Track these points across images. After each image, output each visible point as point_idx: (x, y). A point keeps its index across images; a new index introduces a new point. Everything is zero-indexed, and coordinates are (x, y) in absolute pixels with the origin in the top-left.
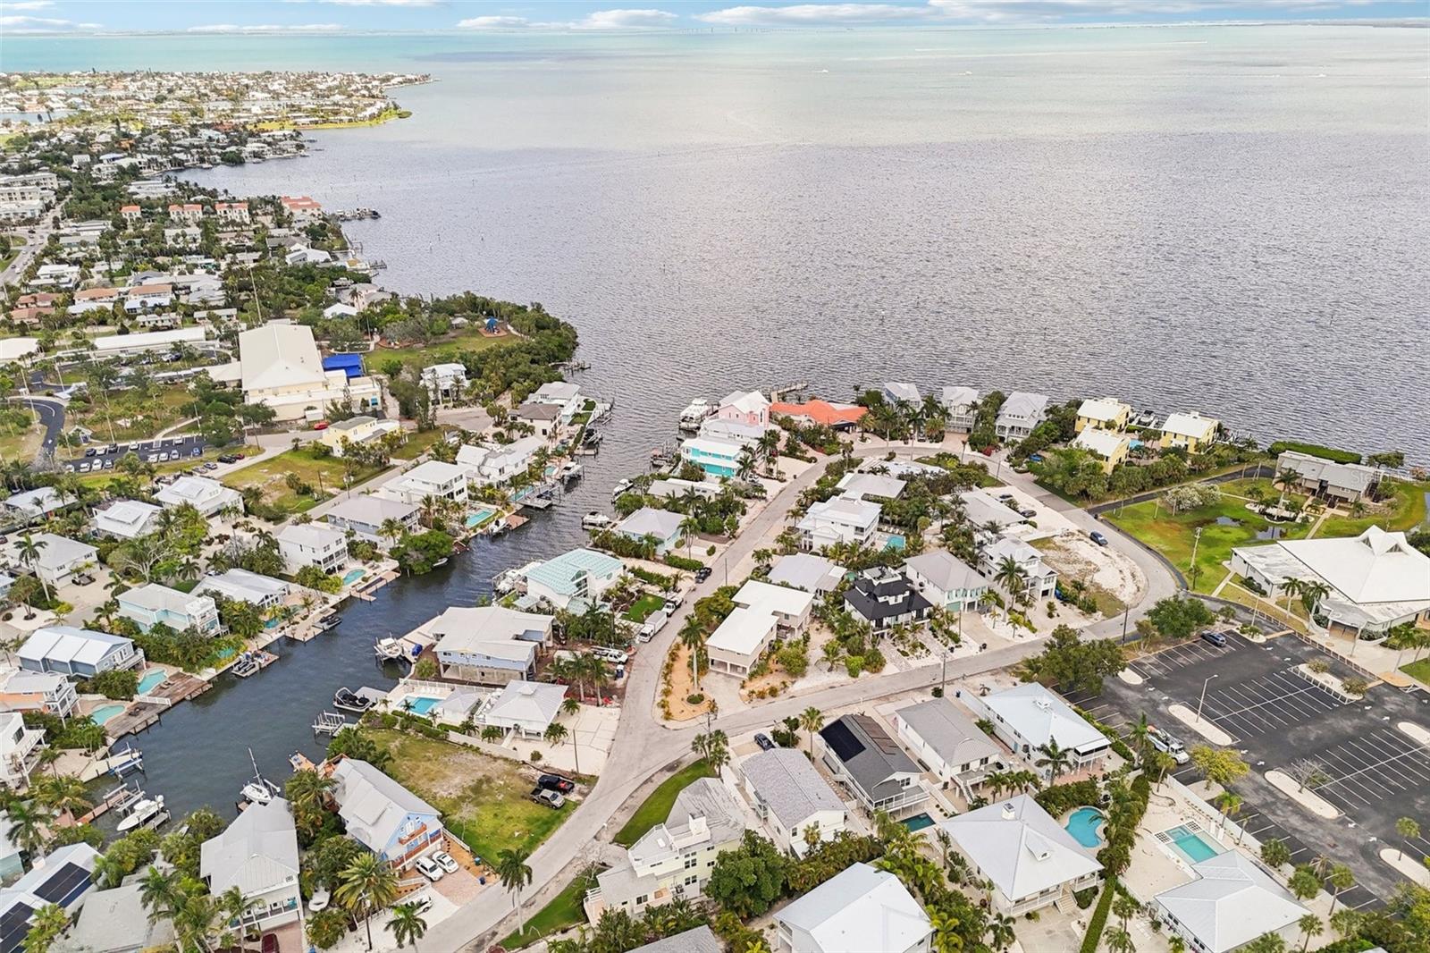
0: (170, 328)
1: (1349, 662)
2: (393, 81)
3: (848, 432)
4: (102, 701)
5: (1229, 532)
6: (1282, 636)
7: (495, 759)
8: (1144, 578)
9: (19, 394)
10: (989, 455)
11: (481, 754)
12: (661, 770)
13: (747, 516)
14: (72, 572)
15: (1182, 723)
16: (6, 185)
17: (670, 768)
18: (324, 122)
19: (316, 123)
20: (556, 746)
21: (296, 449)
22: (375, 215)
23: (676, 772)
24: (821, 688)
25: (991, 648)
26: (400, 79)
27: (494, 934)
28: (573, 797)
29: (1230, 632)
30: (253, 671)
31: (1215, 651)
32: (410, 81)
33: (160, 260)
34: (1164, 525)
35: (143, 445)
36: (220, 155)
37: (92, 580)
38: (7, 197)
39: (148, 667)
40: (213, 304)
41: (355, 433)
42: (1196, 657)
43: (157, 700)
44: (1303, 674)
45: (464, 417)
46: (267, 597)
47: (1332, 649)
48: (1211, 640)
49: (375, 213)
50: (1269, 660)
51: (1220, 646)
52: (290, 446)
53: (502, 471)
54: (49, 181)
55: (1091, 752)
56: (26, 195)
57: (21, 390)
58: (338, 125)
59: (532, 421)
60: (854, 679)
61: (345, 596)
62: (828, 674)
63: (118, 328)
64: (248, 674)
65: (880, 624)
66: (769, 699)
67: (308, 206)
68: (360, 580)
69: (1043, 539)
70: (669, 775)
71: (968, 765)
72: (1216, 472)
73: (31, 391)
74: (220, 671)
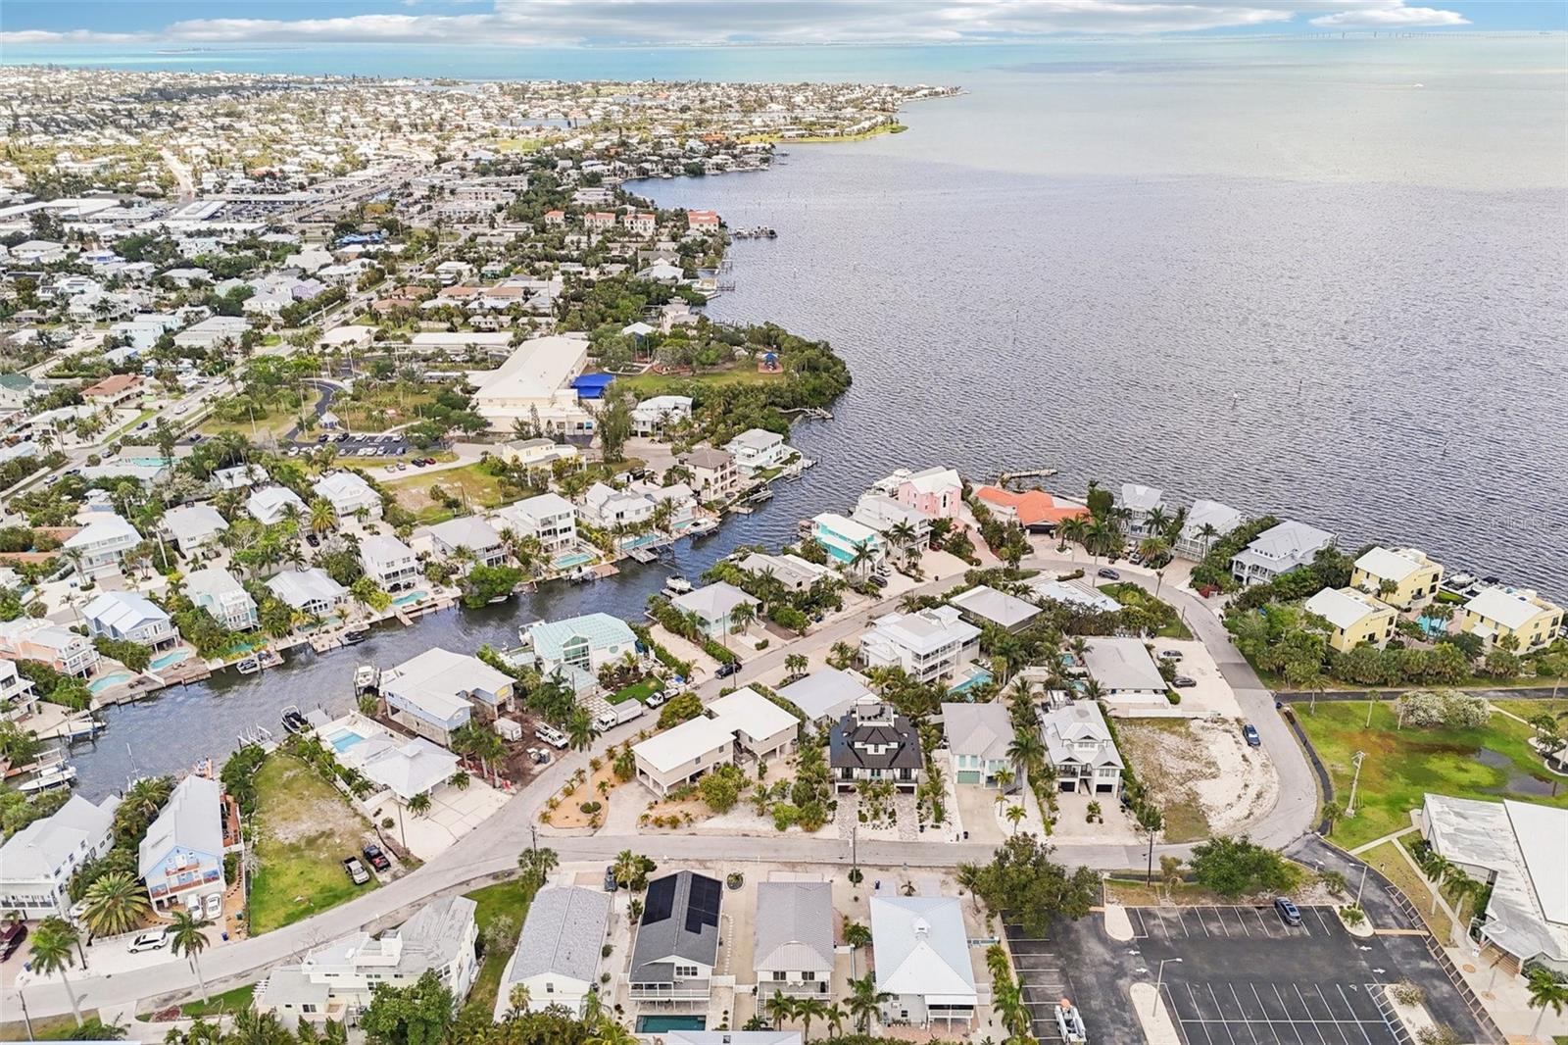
0: (492, 330)
1: (1477, 1003)
2: (918, 94)
3: (1051, 535)
4: (118, 669)
5: (1466, 771)
6: (1401, 936)
7: (357, 814)
8: (1272, 802)
9: (321, 376)
10: (1207, 597)
11: (349, 806)
12: (487, 876)
13: (841, 613)
14: (202, 545)
15: (1133, 1010)
16: (482, 185)
17: (495, 876)
18: (811, 135)
19: (803, 136)
20: (418, 818)
21: (484, 461)
22: (772, 235)
23: (500, 882)
24: (732, 832)
25: (973, 840)
26: (926, 92)
27: (189, 994)
28: (382, 877)
29: (1328, 910)
30: (254, 670)
31: (1277, 929)
32: (937, 94)
33: (539, 265)
34: (1374, 738)
35: (370, 438)
36: (684, 165)
37: (218, 555)
38: (473, 196)
39: (180, 645)
40: (541, 311)
41: (529, 454)
42: (1241, 928)
43: (156, 678)
44: (1383, 998)
45: (659, 453)
46: (314, 602)
47: (1466, 976)
48: (1282, 911)
49: (772, 232)
50: (1350, 963)
51: (1288, 923)
52: (479, 458)
53: (620, 515)
54: (519, 183)
55: (948, 1007)
56: (490, 196)
57: (323, 373)
58: (824, 140)
59: (695, 467)
60: (778, 833)
61: (389, 614)
62: (755, 818)
63: (447, 325)
64: (246, 672)
65: (848, 775)
66: (667, 829)
67: (706, 221)
68: (414, 603)
69: (1176, 719)
70: (491, 882)
71: (783, 974)
72: (1530, 681)
73: (334, 376)
74: (229, 664)
